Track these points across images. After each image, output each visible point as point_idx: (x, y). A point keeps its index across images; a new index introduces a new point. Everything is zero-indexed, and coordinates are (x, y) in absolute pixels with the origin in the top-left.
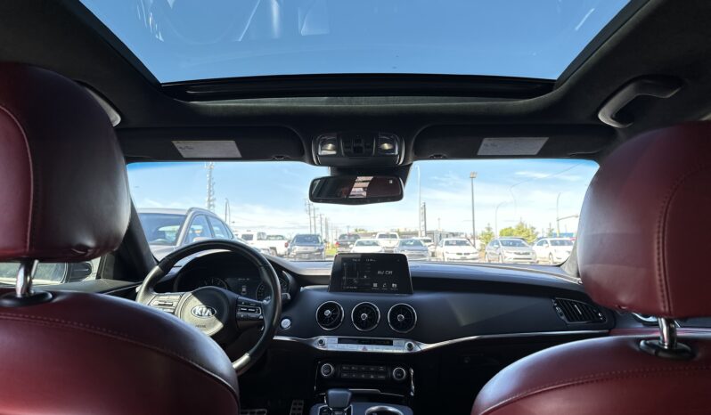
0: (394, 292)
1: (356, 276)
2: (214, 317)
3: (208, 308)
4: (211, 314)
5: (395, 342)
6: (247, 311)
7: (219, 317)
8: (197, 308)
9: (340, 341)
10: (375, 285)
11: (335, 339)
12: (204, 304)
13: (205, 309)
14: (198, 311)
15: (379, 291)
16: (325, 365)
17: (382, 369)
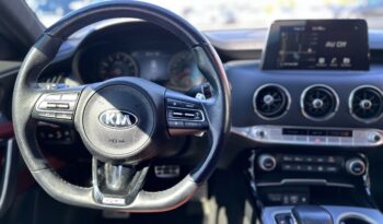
0: (346, 68)
1: (297, 50)
2: (135, 127)
3: (124, 114)
4: (129, 123)
5: (355, 132)
6: (183, 116)
7: (143, 127)
8: (107, 113)
9: (286, 132)
10: (322, 60)
11: (279, 129)
12: (117, 107)
13: (119, 116)
14: (109, 118)
15: (327, 67)
16: (263, 158)
17: (331, 160)
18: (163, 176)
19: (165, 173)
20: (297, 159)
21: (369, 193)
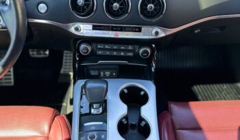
9: (95, 28)
11: (90, 26)
16: (83, 46)
17: (130, 48)
18: (36, 56)
19: (37, 54)
20: (107, 47)
21: (153, 70)
